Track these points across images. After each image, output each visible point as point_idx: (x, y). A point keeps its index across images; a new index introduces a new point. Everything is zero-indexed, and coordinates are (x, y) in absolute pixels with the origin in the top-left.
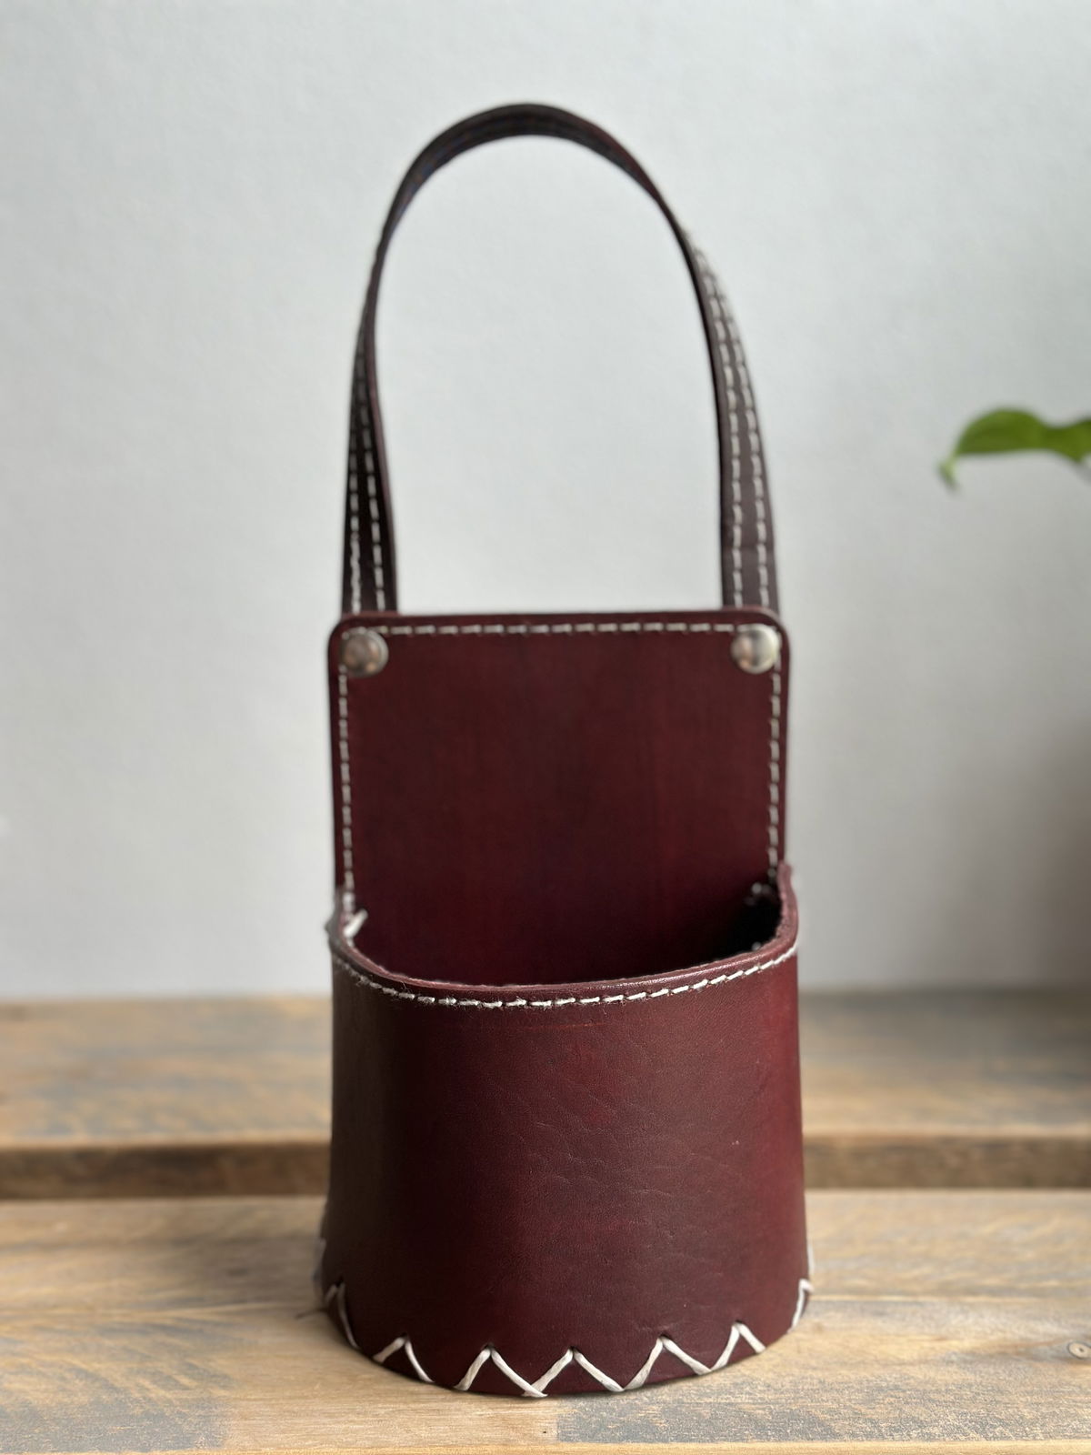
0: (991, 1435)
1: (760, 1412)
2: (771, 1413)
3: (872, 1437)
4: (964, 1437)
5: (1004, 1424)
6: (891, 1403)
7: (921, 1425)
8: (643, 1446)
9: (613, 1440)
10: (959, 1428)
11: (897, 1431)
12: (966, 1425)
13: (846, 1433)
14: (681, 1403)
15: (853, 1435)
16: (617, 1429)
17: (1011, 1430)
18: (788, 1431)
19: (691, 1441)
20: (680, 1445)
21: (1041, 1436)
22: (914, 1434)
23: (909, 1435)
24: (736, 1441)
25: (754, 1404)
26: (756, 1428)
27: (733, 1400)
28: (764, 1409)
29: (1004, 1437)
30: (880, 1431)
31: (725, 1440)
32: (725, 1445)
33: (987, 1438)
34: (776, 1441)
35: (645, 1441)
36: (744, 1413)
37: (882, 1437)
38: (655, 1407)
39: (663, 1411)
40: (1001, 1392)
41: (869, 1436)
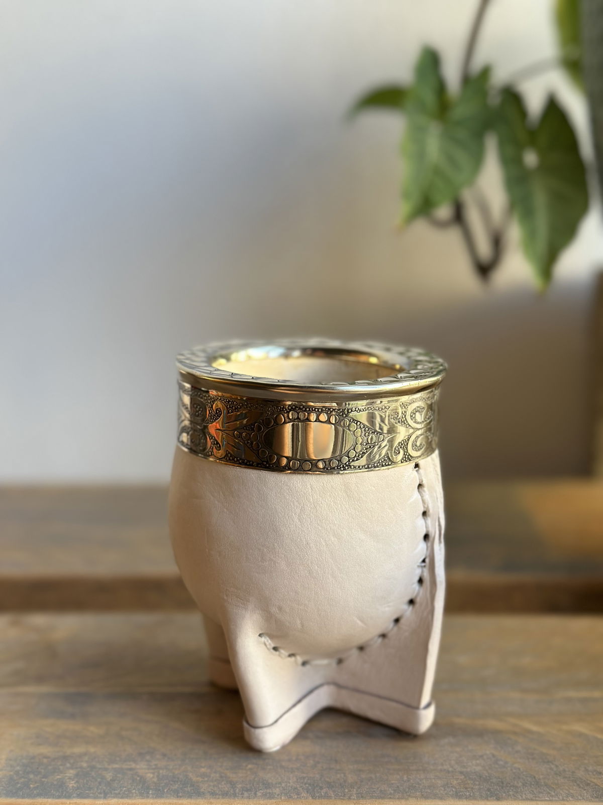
0: (317, 795)
1: (152, 776)
2: (158, 776)
3: (227, 794)
4: (296, 797)
5: (330, 785)
6: (251, 769)
7: (267, 785)
8: (50, 800)
9: (30, 796)
10: (296, 788)
11: (247, 790)
12: (301, 787)
13: (209, 792)
14: (93, 768)
15: (213, 794)
16: (36, 788)
17: (334, 791)
18: (165, 791)
19: (87, 797)
20: (78, 801)
21: (354, 797)
22: (259, 794)
23: (255, 794)
24: (122, 798)
25: (148, 769)
26: (142, 787)
27: (133, 765)
28: (153, 773)
29: (327, 797)
30: (234, 791)
31: (114, 797)
32: (114, 801)
33: (314, 797)
34: (153, 798)
35: (54, 797)
36: (138, 776)
37: (235, 795)
38: (71, 771)
39: (77, 775)
40: (336, 761)
41: (225, 795)
